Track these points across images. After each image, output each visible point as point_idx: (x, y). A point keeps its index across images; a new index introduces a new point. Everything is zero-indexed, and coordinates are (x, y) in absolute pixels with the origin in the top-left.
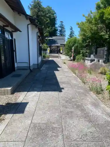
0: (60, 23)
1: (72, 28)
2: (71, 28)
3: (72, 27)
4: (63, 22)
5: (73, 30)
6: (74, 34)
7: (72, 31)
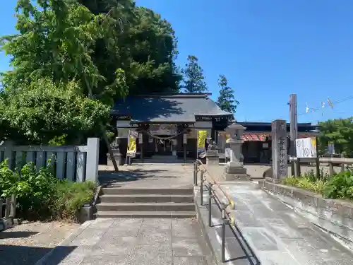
0: (189, 62)
1: (224, 80)
2: (221, 79)
3: (227, 78)
4: (196, 59)
5: (228, 86)
6: (232, 99)
7: (226, 89)
